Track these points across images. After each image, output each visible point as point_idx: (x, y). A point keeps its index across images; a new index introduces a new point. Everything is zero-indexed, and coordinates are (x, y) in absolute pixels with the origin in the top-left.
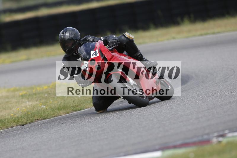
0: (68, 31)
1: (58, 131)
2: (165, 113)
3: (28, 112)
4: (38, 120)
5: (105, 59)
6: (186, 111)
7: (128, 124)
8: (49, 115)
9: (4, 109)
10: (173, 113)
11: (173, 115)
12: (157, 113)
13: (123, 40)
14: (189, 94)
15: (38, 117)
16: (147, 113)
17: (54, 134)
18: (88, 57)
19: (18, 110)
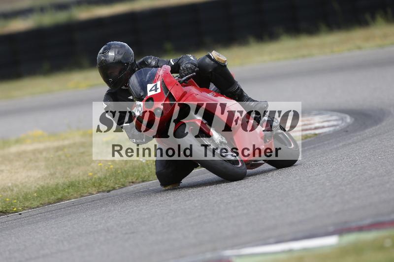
0: (113, 48)
1: (166, 201)
2: (344, 171)
3: (116, 170)
4: (133, 183)
5: (170, 97)
6: (378, 169)
7: (282, 191)
8: (151, 175)
9: (78, 165)
10: (357, 171)
11: (357, 175)
12: (331, 171)
13: (208, 65)
14: (384, 140)
15: (133, 178)
16: (314, 172)
17: (160, 206)
18: (142, 94)
19: (101, 166)
